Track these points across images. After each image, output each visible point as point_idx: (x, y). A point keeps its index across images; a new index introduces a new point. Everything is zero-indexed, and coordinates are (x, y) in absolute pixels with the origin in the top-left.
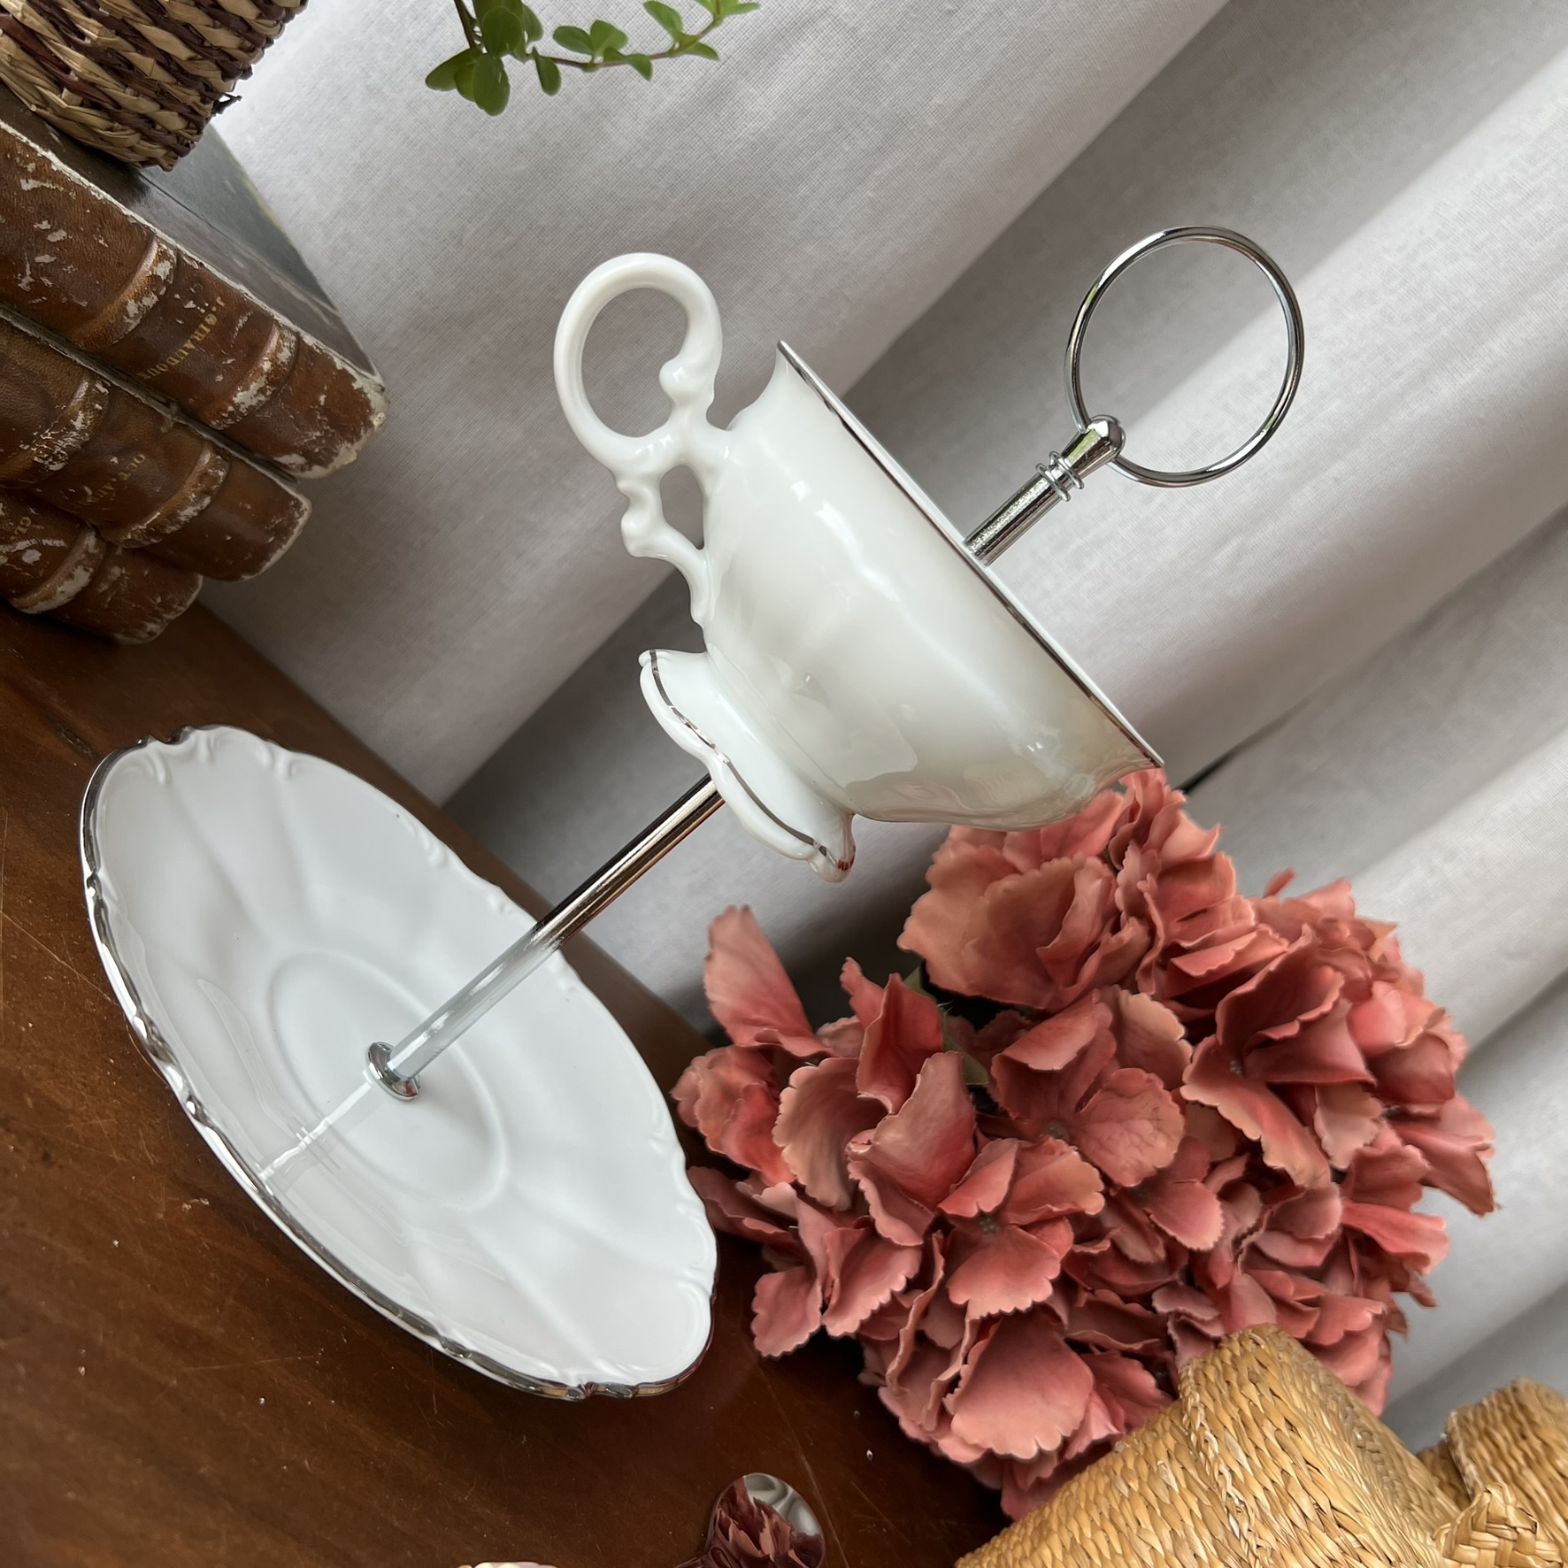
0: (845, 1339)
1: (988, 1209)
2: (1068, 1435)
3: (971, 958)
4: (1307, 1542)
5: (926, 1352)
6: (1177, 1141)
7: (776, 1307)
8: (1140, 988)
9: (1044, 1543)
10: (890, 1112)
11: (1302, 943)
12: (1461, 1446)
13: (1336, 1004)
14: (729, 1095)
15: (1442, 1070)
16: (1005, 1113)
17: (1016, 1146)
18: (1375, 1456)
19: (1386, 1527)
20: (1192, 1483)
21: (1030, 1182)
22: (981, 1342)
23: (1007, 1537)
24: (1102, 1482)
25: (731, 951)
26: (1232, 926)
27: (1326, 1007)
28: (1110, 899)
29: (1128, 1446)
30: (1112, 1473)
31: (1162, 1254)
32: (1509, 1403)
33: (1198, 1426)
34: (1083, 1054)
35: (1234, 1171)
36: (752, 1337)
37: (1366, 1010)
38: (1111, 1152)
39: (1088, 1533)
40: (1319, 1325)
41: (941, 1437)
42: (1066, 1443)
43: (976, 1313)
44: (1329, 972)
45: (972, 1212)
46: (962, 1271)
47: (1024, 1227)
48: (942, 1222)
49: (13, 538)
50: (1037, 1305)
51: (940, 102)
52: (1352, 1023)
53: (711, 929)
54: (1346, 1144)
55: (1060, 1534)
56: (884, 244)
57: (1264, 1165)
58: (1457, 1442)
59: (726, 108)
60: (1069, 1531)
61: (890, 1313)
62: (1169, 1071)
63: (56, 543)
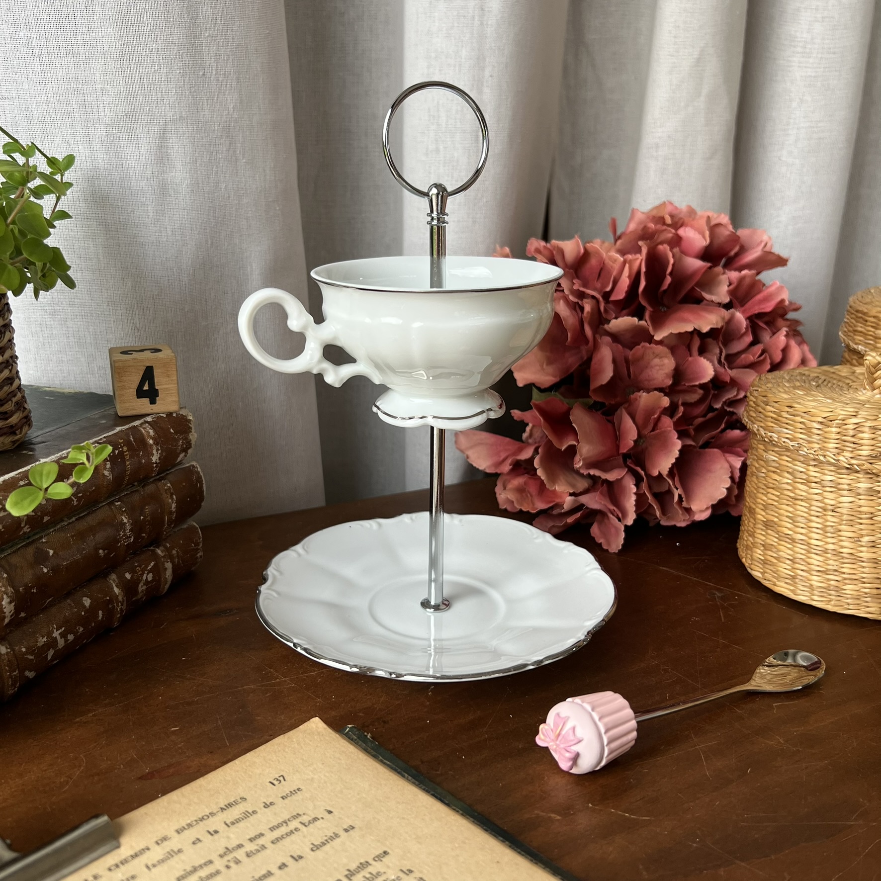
0: (635, 521)
1: (636, 437)
2: (730, 475)
3: (550, 369)
4: (827, 435)
5: (663, 498)
6: (670, 355)
7: (605, 535)
8: (609, 319)
9: (756, 515)
10: (576, 444)
11: (644, 250)
12: (851, 344)
13: (673, 256)
14: (521, 490)
15: (727, 233)
16: (610, 403)
17: (623, 410)
18: (825, 383)
19: (845, 406)
20: (779, 452)
22: (676, 478)
23: (743, 524)
24: (754, 479)
25: (471, 447)
26: (616, 267)
27: (672, 261)
28: (570, 303)
29: (751, 460)
30: (754, 474)
31: (701, 392)
32: (852, 314)
33: (764, 435)
34: (614, 362)
35: (696, 343)
36: (607, 550)
37: (684, 244)
38: (653, 381)
39: (765, 498)
40: (771, 358)
41: (694, 516)
42: (732, 478)
43: (665, 472)
44: (660, 247)
45: (632, 443)
46: (648, 464)
47: (652, 431)
48: (626, 456)
49: (140, 578)
50: (680, 451)
51: (232, 106)
52: (684, 253)
53: (458, 448)
54: (722, 293)
55: (758, 507)
56: (264, 171)
57: (704, 333)
58: (849, 343)
59: (170, 190)
60: (759, 503)
61: (641, 499)
62: (645, 337)
63: (152, 564)
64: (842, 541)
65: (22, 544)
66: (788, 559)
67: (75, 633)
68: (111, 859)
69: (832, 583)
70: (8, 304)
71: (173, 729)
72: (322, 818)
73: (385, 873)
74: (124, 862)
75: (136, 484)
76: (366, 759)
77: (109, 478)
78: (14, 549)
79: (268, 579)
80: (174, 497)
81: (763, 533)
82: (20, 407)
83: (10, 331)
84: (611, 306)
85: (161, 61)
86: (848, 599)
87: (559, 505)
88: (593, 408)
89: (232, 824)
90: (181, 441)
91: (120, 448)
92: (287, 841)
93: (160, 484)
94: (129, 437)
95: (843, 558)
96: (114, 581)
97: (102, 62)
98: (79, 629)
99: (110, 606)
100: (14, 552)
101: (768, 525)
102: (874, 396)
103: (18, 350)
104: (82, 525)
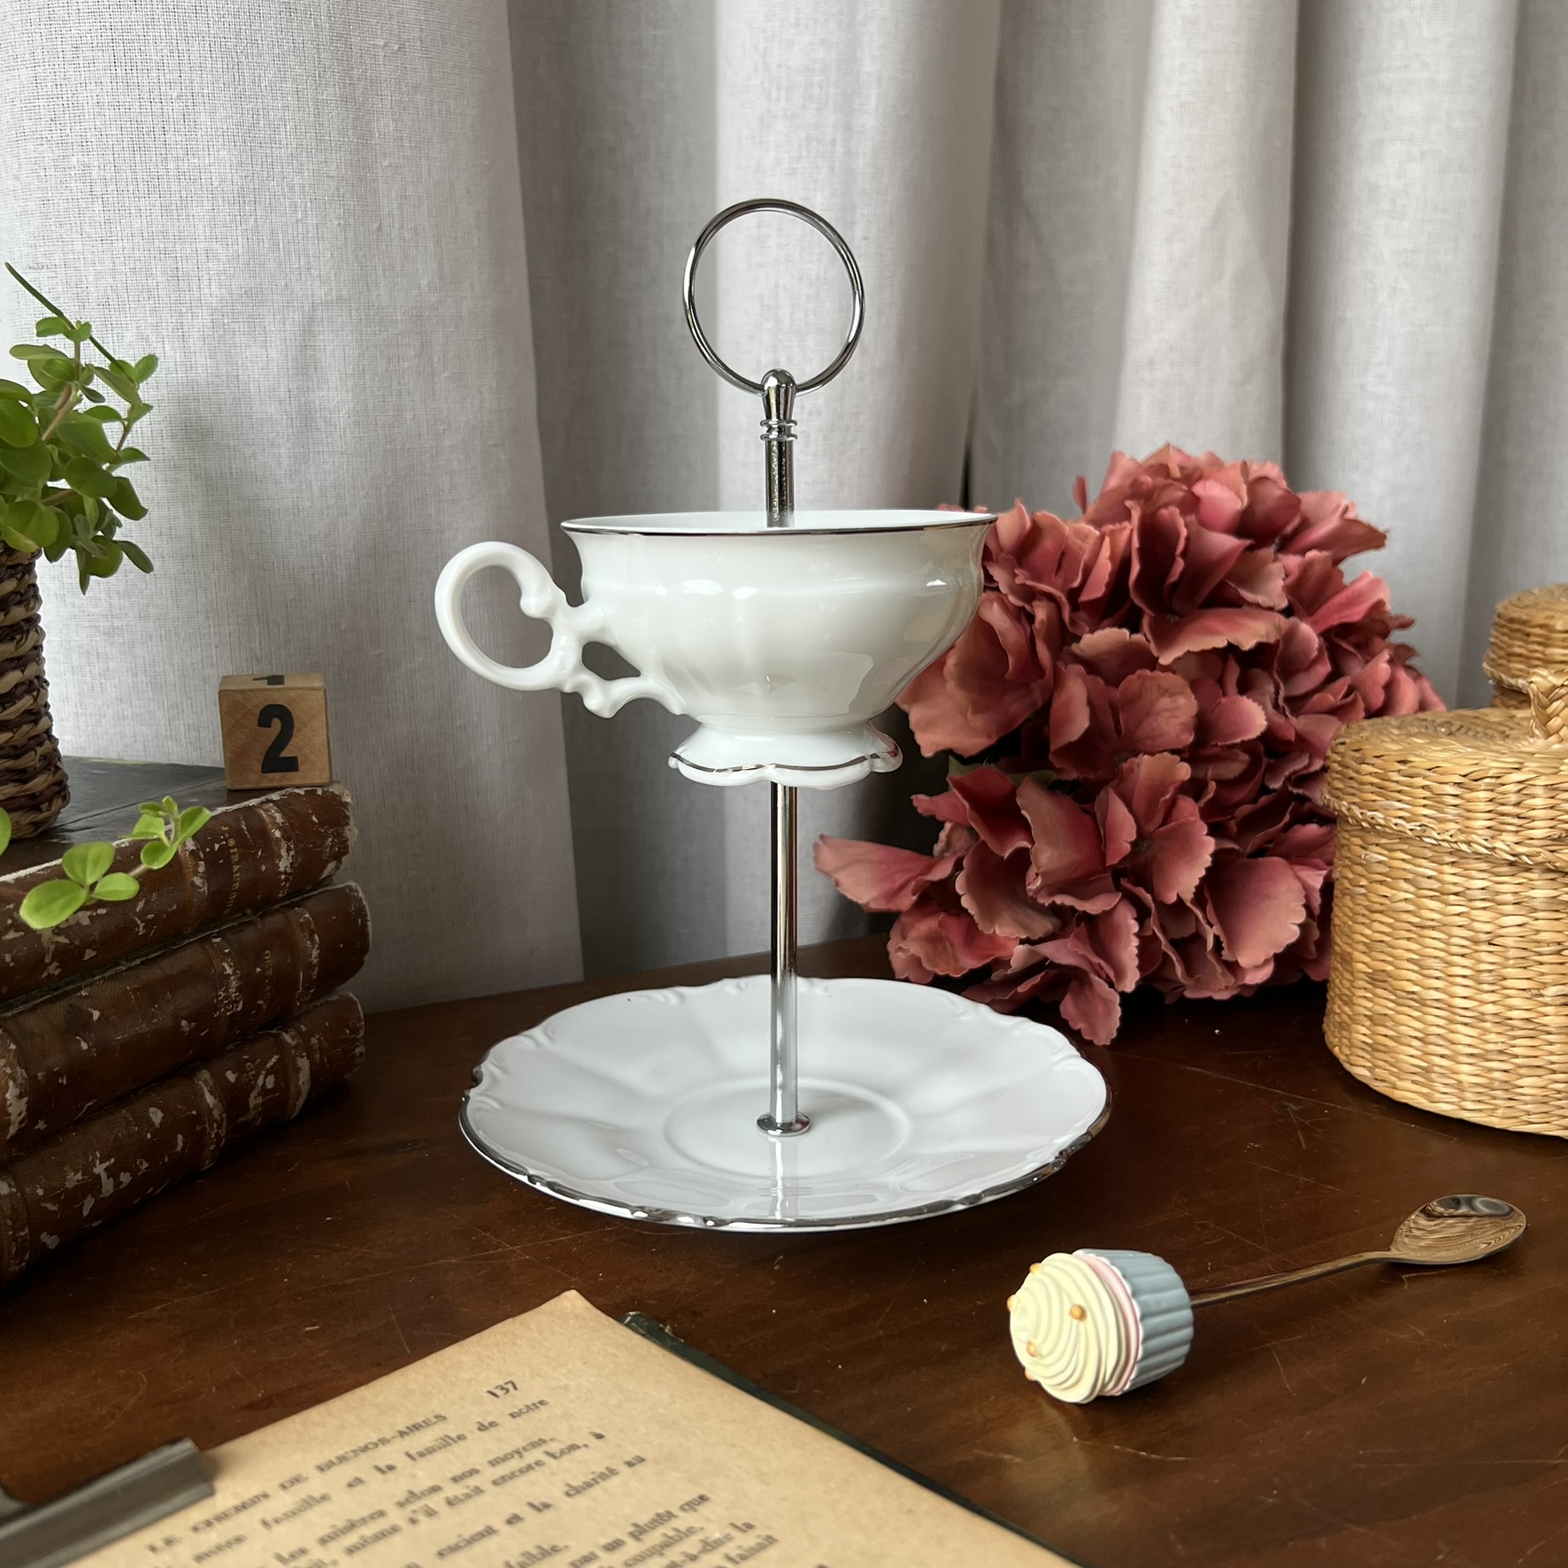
0: (1140, 986)
1: (1133, 837)
2: (1304, 901)
3: (978, 721)
4: (1471, 806)
5: (1189, 946)
6: (1189, 690)
7: (1086, 1016)
8: (1080, 635)
9: (1354, 964)
10: (1030, 847)
11: (1136, 515)
12: (1504, 677)
13: (1186, 525)
14: (934, 940)
15: (1278, 493)
16: (1087, 780)
17: (1111, 790)
18: (1463, 730)
19: (1498, 755)
20: (1388, 846)
21: (1139, 801)
22: (1208, 907)
23: (1332, 985)
24: (1347, 901)
25: (844, 867)
26: (1087, 548)
27: (1184, 532)
28: (1010, 607)
29: (1339, 869)
30: (1347, 891)
31: (1246, 757)
32: (1504, 626)
33: (1360, 816)
34: (1090, 703)
35: (1233, 673)
36: (1091, 1042)
37: (1204, 509)
38: (1162, 735)
39: (1368, 932)
40: (1365, 699)
41: (1244, 979)
42: (1307, 906)
43: (1188, 896)
44: (1164, 512)
45: (1128, 847)
46: (1156, 884)
47: (1164, 823)
48: (1118, 873)
49: (253, 1082)
50: (1214, 855)
51: (426, 282)
52: (1205, 524)
53: (819, 869)
54: (1274, 590)
55: (1355, 949)
56: (481, 393)
57: (1245, 652)
58: (1500, 677)
59: (319, 420)
60: (1358, 942)
61: (1147, 946)
62: (1143, 660)
63: (274, 1060)
64: (1509, 997)
65: (44, 998)
66: (1416, 1038)
67: (134, 1171)
68: (198, 1513)
69: (1497, 1075)
70: (34, 586)
71: (308, 1329)
72: (586, 1446)
73: (702, 1529)
74: (222, 1517)
75: (249, 911)
76: (664, 1356)
77: (202, 890)
78: (30, 1005)
79: (481, 1080)
80: (316, 938)
81: (1369, 995)
82: (49, 764)
83: (37, 631)
84: (1082, 615)
85: (309, 205)
86: (1526, 1104)
87: (1002, 963)
88: (1054, 788)
89: (420, 1456)
90: (330, 840)
91: (223, 840)
92: (522, 1482)
93: (291, 913)
94: (239, 822)
95: (1513, 1028)
96: (206, 1082)
97: (208, 205)
98: (141, 1163)
99: (198, 1129)
100: (30, 1010)
101: (1376, 979)
102: (1550, 747)
103: (51, 670)
104: (153, 973)
